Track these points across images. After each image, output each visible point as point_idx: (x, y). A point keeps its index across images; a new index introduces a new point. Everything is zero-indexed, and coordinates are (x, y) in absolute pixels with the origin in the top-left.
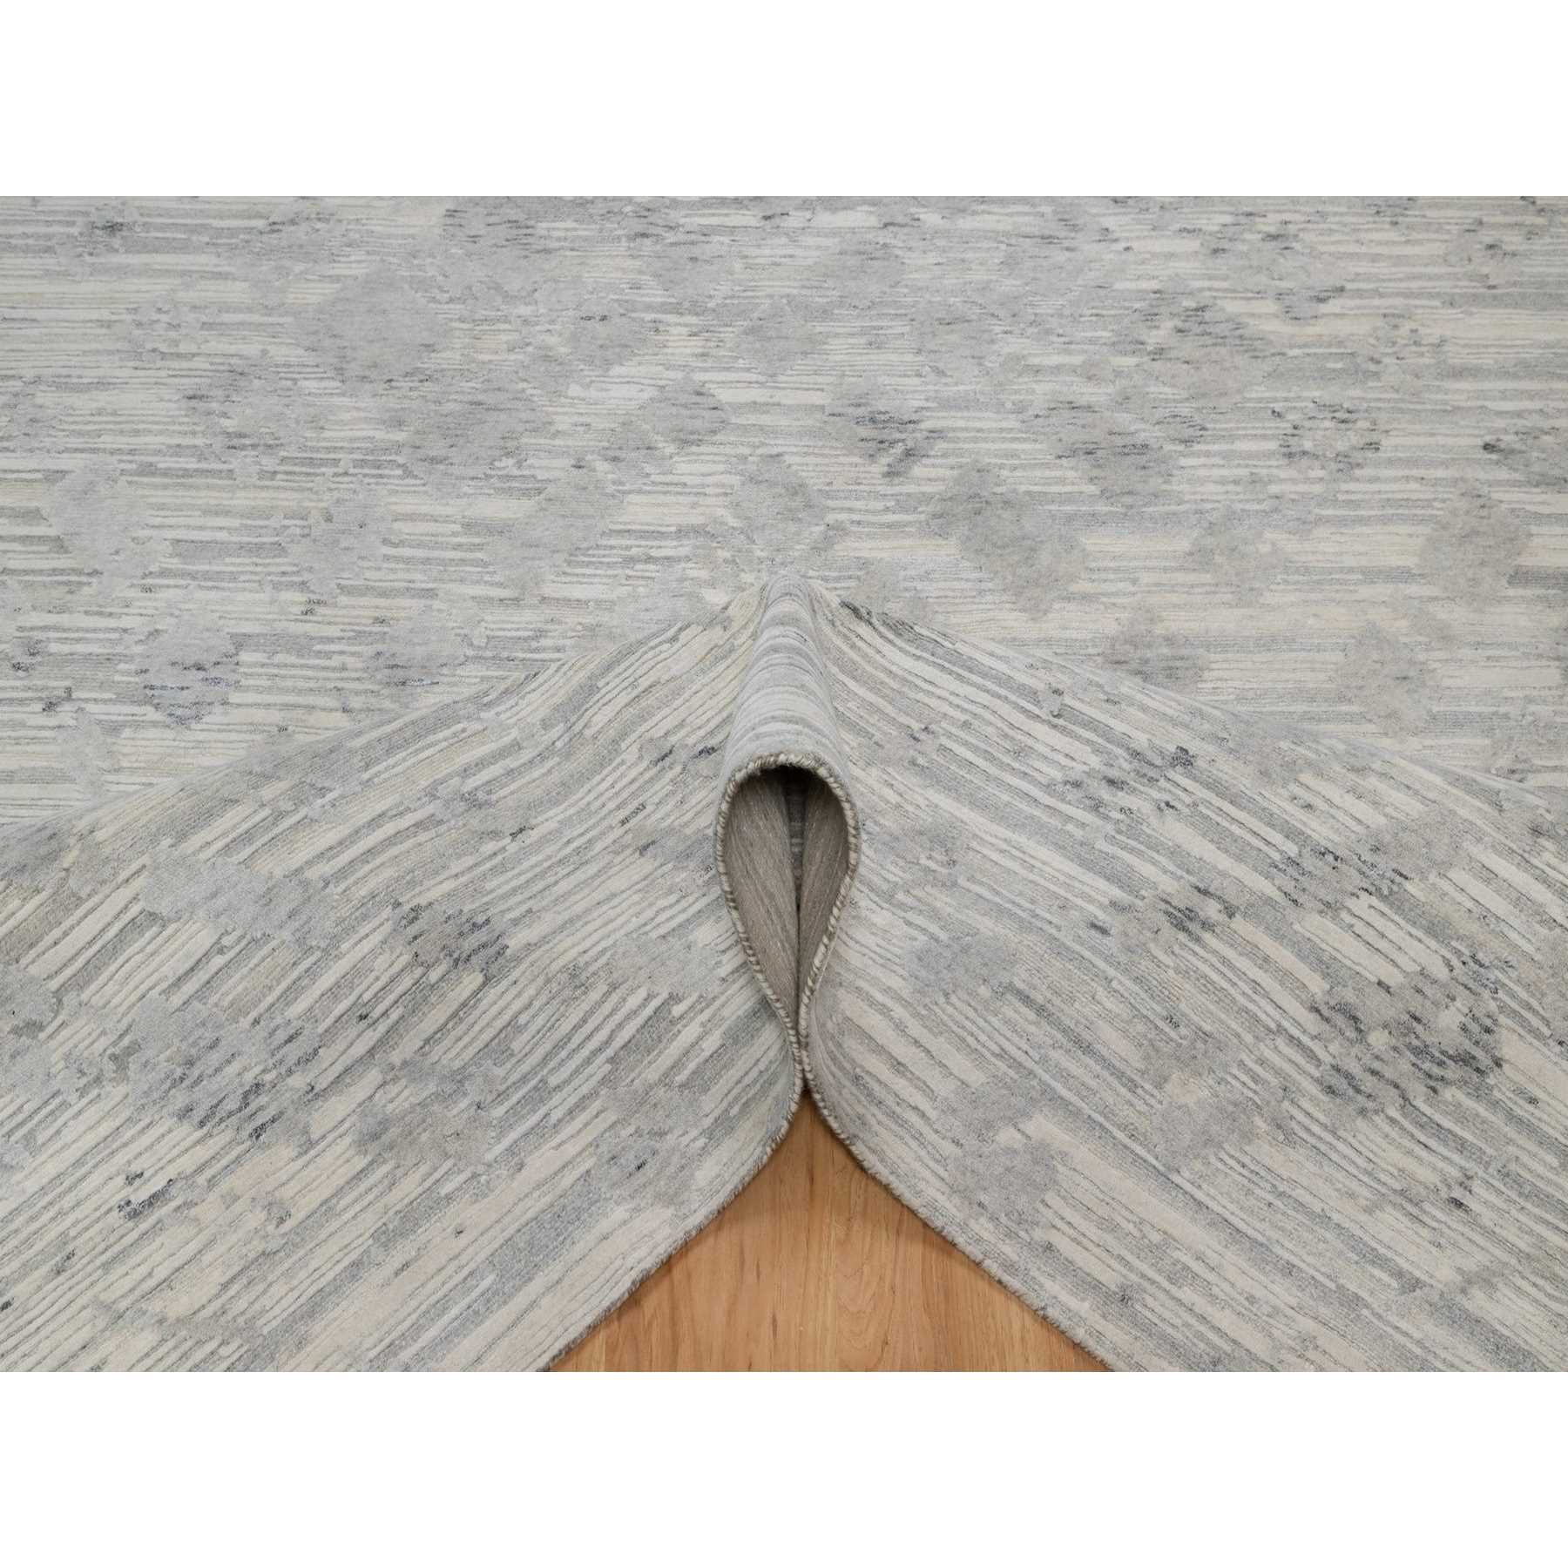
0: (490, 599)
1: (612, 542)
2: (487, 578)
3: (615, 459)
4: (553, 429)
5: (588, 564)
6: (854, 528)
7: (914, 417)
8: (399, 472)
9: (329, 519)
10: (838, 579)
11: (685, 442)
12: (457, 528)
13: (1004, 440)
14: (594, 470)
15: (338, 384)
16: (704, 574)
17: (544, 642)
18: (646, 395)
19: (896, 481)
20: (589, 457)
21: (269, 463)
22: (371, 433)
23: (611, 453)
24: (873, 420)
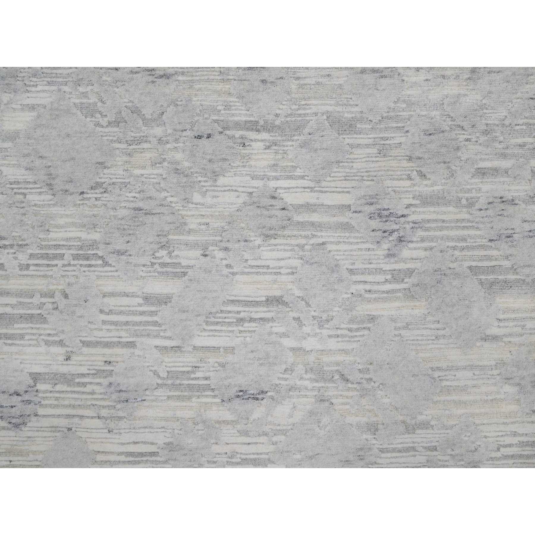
0: (166, 348)
1: (229, 308)
2: (162, 334)
3: (226, 249)
4: (187, 228)
5: (217, 323)
6: (367, 295)
7: (405, 212)
8: (100, 262)
9: (66, 296)
10: (358, 330)
11: (267, 236)
12: (140, 301)
13: (458, 228)
14: (215, 258)
15: (51, 197)
16: (282, 330)
17: (199, 374)
18: (241, 200)
19: (392, 260)
20: (211, 248)
21: (23, 258)
22: (79, 234)
23: (224, 245)
24: (380, 216)
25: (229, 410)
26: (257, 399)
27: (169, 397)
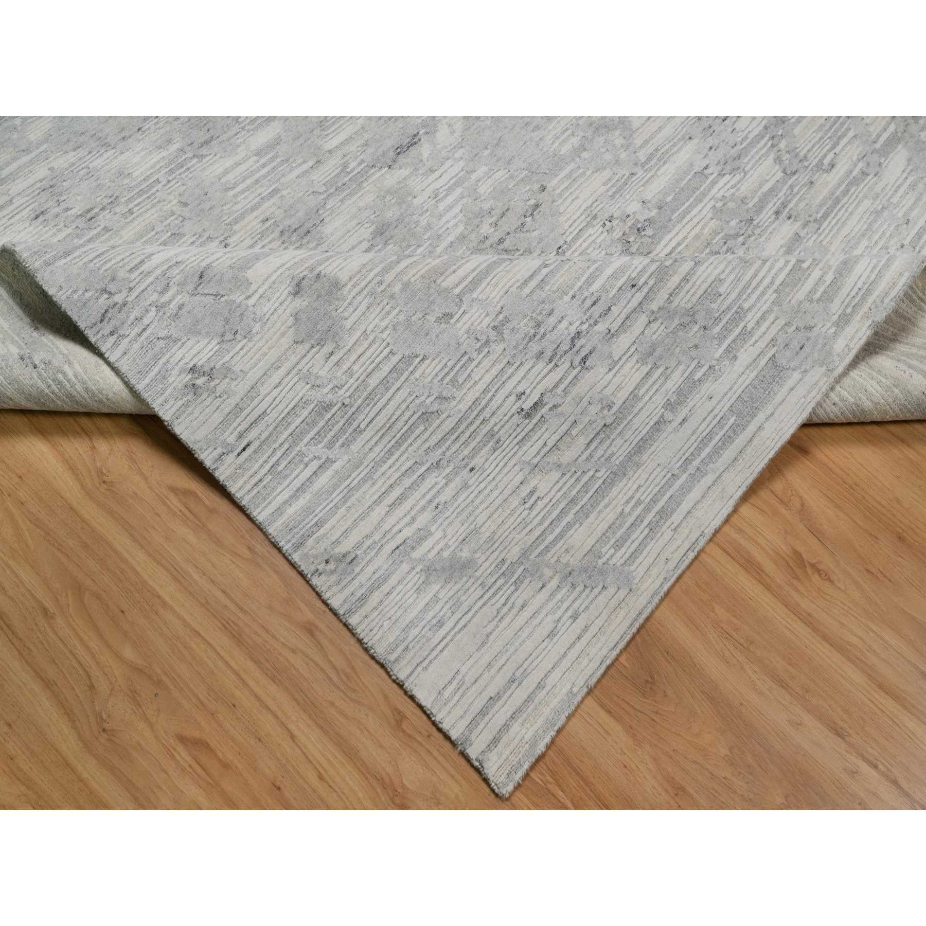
0: (306, 171)
2: (294, 165)
8: (195, 160)
12: (255, 158)
15: (114, 151)
22: (160, 156)
25: (400, 168)
26: (416, 143)
27: (341, 201)
